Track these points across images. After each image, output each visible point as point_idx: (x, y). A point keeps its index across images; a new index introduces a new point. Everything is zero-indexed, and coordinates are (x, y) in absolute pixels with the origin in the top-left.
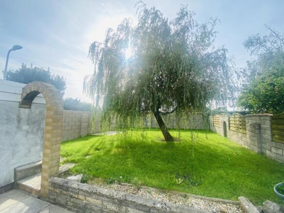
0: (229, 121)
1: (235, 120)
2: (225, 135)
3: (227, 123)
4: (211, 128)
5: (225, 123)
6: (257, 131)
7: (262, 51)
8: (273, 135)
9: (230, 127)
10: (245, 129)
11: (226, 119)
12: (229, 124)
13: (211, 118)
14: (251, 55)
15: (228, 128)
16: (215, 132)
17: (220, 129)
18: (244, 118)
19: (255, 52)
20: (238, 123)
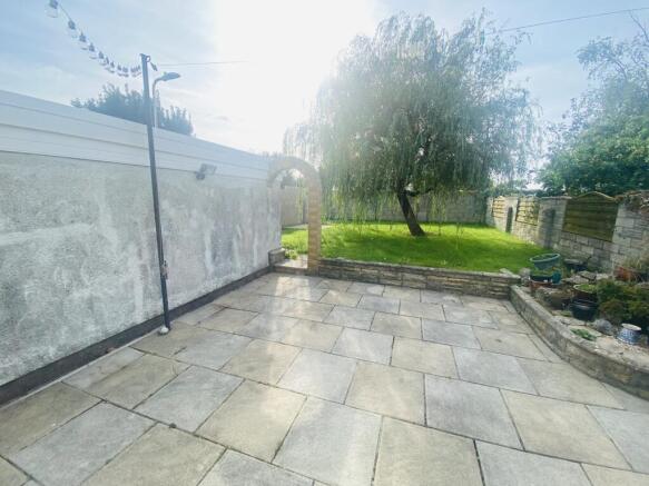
0: (518, 207)
1: (527, 205)
2: (508, 229)
3: (515, 210)
4: (487, 220)
5: (511, 210)
6: (549, 220)
7: (612, 70)
8: (565, 224)
9: (517, 216)
10: (536, 218)
11: (514, 204)
12: (518, 211)
13: (490, 202)
14: (589, 78)
15: (514, 218)
16: (493, 226)
17: (501, 222)
18: (539, 201)
19: (597, 73)
20: (529, 209)
